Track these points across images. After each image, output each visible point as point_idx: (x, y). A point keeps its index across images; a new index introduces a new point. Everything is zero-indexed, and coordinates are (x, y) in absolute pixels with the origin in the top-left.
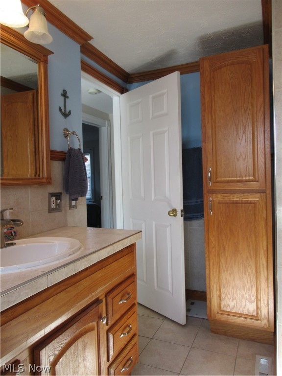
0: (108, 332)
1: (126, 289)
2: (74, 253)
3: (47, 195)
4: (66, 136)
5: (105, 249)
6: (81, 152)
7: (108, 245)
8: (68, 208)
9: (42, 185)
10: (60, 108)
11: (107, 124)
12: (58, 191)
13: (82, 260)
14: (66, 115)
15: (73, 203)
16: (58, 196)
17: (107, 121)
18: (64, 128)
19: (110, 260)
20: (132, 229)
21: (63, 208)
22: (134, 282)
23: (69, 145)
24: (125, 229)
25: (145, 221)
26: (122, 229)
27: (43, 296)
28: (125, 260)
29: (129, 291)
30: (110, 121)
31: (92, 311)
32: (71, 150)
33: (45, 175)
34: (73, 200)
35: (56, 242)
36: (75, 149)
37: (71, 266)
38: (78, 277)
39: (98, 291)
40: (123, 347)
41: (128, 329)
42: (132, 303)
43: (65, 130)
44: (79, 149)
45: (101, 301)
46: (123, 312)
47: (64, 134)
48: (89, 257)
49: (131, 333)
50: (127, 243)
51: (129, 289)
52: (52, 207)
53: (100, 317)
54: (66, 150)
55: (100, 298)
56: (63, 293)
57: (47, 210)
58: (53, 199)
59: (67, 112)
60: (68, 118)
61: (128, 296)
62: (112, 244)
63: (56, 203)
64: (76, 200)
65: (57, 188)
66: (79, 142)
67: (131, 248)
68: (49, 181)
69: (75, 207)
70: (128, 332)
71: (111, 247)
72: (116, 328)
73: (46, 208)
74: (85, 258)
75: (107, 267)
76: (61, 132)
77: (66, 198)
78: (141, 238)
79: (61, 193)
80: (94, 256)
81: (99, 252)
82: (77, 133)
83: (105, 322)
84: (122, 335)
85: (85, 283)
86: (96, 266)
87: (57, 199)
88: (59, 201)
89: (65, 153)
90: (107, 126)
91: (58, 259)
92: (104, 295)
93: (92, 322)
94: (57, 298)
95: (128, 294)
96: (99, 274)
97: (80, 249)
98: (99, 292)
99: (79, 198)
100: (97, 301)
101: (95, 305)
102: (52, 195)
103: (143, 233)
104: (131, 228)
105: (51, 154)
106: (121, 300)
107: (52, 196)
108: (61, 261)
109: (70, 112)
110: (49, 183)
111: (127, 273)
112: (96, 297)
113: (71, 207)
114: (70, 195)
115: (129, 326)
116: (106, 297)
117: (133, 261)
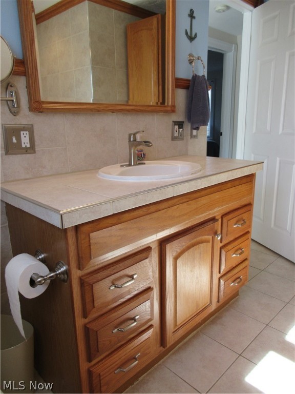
0: (221, 248)
1: (242, 215)
2: (195, 173)
3: (171, 123)
4: (191, 62)
5: (224, 174)
6: (205, 79)
7: (227, 170)
8: (190, 137)
9: (167, 112)
10: (186, 30)
11: (233, 48)
12: (181, 119)
13: (203, 180)
14: (191, 38)
15: (195, 132)
16: (180, 124)
17: (234, 45)
18: (189, 53)
19: (229, 185)
20: (252, 160)
21: (185, 137)
22: (250, 210)
23: (193, 71)
24: (245, 159)
25: (268, 157)
26: (242, 159)
27: (170, 203)
28: (243, 188)
29: (244, 218)
30: (237, 44)
31: (209, 226)
32: (195, 77)
33: (170, 103)
34: (195, 129)
35: (179, 165)
36: (199, 76)
37: (193, 182)
38: (198, 194)
39: (216, 210)
40: (234, 266)
41: (240, 251)
42: (246, 231)
43: (191, 55)
44: (204, 76)
45: (217, 220)
46: (237, 236)
47: (189, 60)
48: (209, 178)
49: (243, 257)
50: (247, 172)
51: (245, 216)
52: (175, 135)
53: (216, 233)
54: (190, 78)
55: (217, 218)
56: (185, 204)
57: (171, 138)
58: (176, 127)
59: (193, 36)
60: (194, 42)
61: (243, 222)
62: (231, 170)
63: (179, 131)
64: (197, 129)
65: (180, 116)
66: (204, 68)
67: (250, 178)
68: (173, 110)
69: (195, 137)
70: (240, 254)
71: (230, 172)
72: (229, 247)
73: (170, 135)
74: (206, 178)
75: (225, 191)
76: (186, 58)
77: (188, 127)
78: (262, 169)
79: (183, 122)
80: (214, 177)
81: (218, 175)
82: (202, 59)
83: (219, 238)
84: (234, 255)
85: (204, 201)
86: (216, 188)
87: (179, 128)
88: (181, 130)
89: (189, 81)
90: (233, 51)
91: (182, 176)
92: (220, 216)
93: (208, 235)
94: (181, 206)
95: (243, 221)
96: (216, 196)
97: (201, 171)
98: (216, 212)
99: (200, 127)
100: (213, 220)
101: (212, 222)
102: (176, 123)
103: (265, 164)
104: (252, 158)
105: (176, 82)
106: (235, 224)
107: (175, 125)
108: (184, 177)
109: (196, 34)
110: (173, 111)
111: (244, 201)
112: (213, 216)
113: (192, 136)
114: (192, 124)
115: (241, 249)
116: (222, 217)
117: (251, 191)
